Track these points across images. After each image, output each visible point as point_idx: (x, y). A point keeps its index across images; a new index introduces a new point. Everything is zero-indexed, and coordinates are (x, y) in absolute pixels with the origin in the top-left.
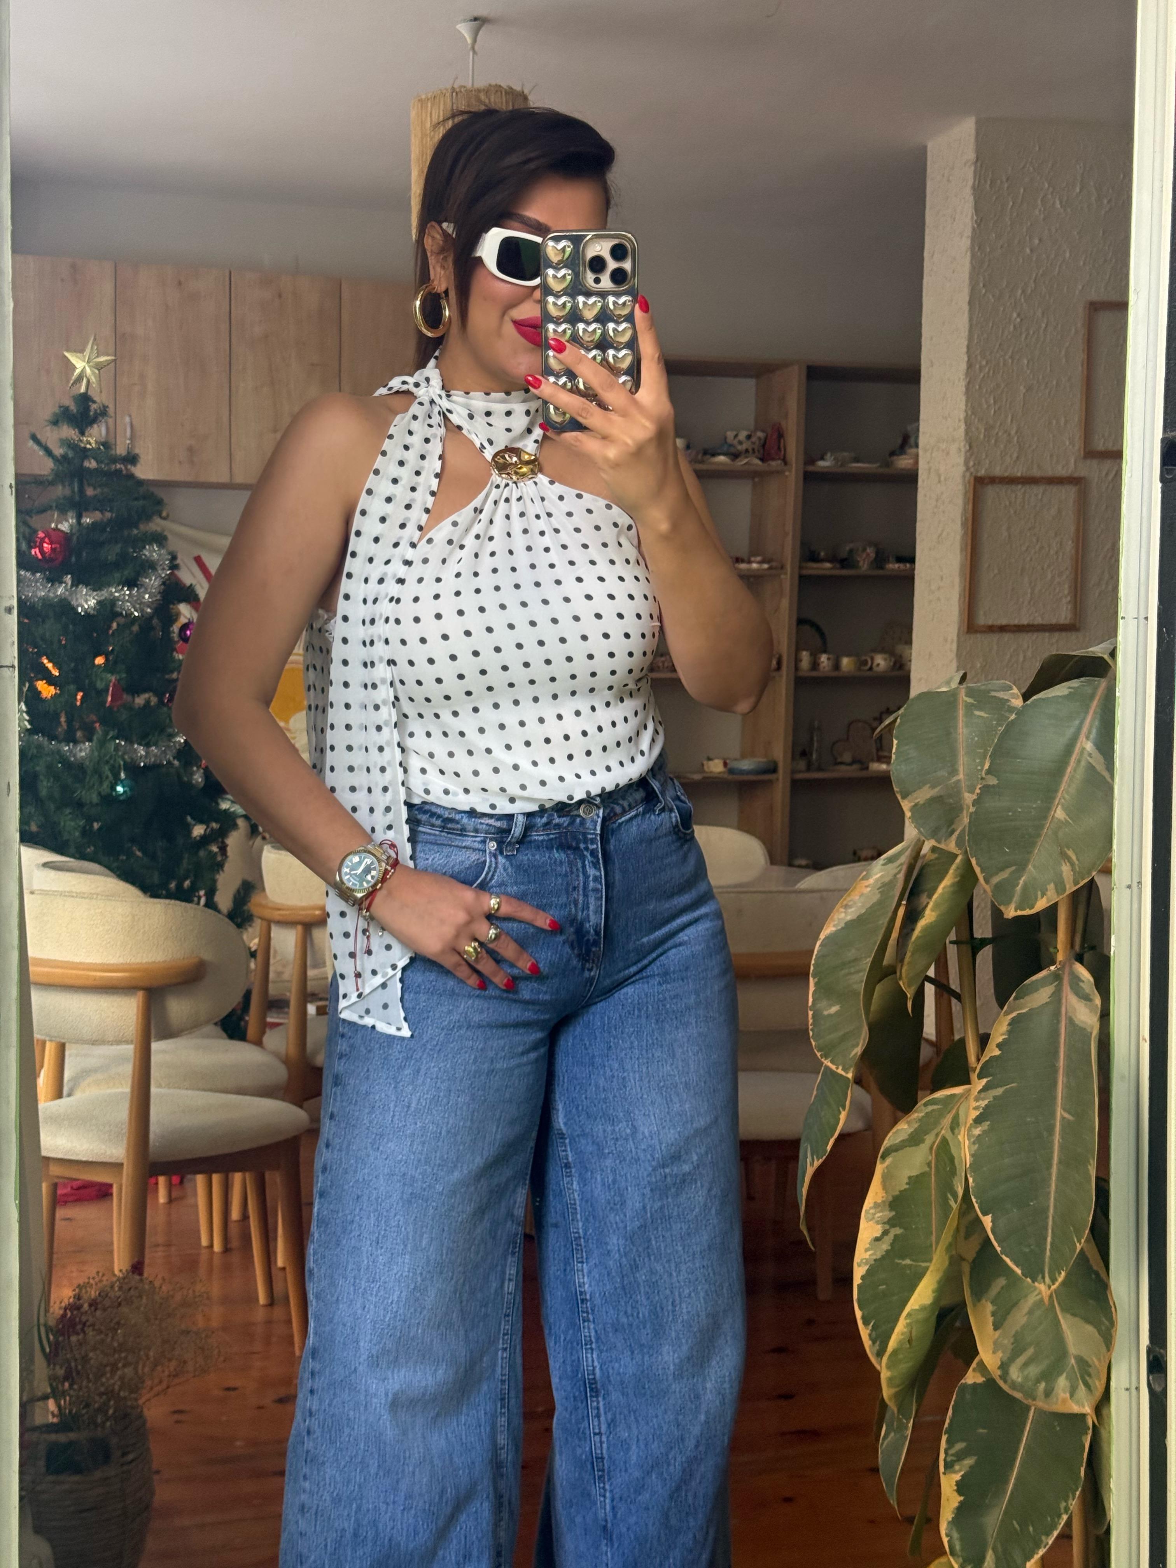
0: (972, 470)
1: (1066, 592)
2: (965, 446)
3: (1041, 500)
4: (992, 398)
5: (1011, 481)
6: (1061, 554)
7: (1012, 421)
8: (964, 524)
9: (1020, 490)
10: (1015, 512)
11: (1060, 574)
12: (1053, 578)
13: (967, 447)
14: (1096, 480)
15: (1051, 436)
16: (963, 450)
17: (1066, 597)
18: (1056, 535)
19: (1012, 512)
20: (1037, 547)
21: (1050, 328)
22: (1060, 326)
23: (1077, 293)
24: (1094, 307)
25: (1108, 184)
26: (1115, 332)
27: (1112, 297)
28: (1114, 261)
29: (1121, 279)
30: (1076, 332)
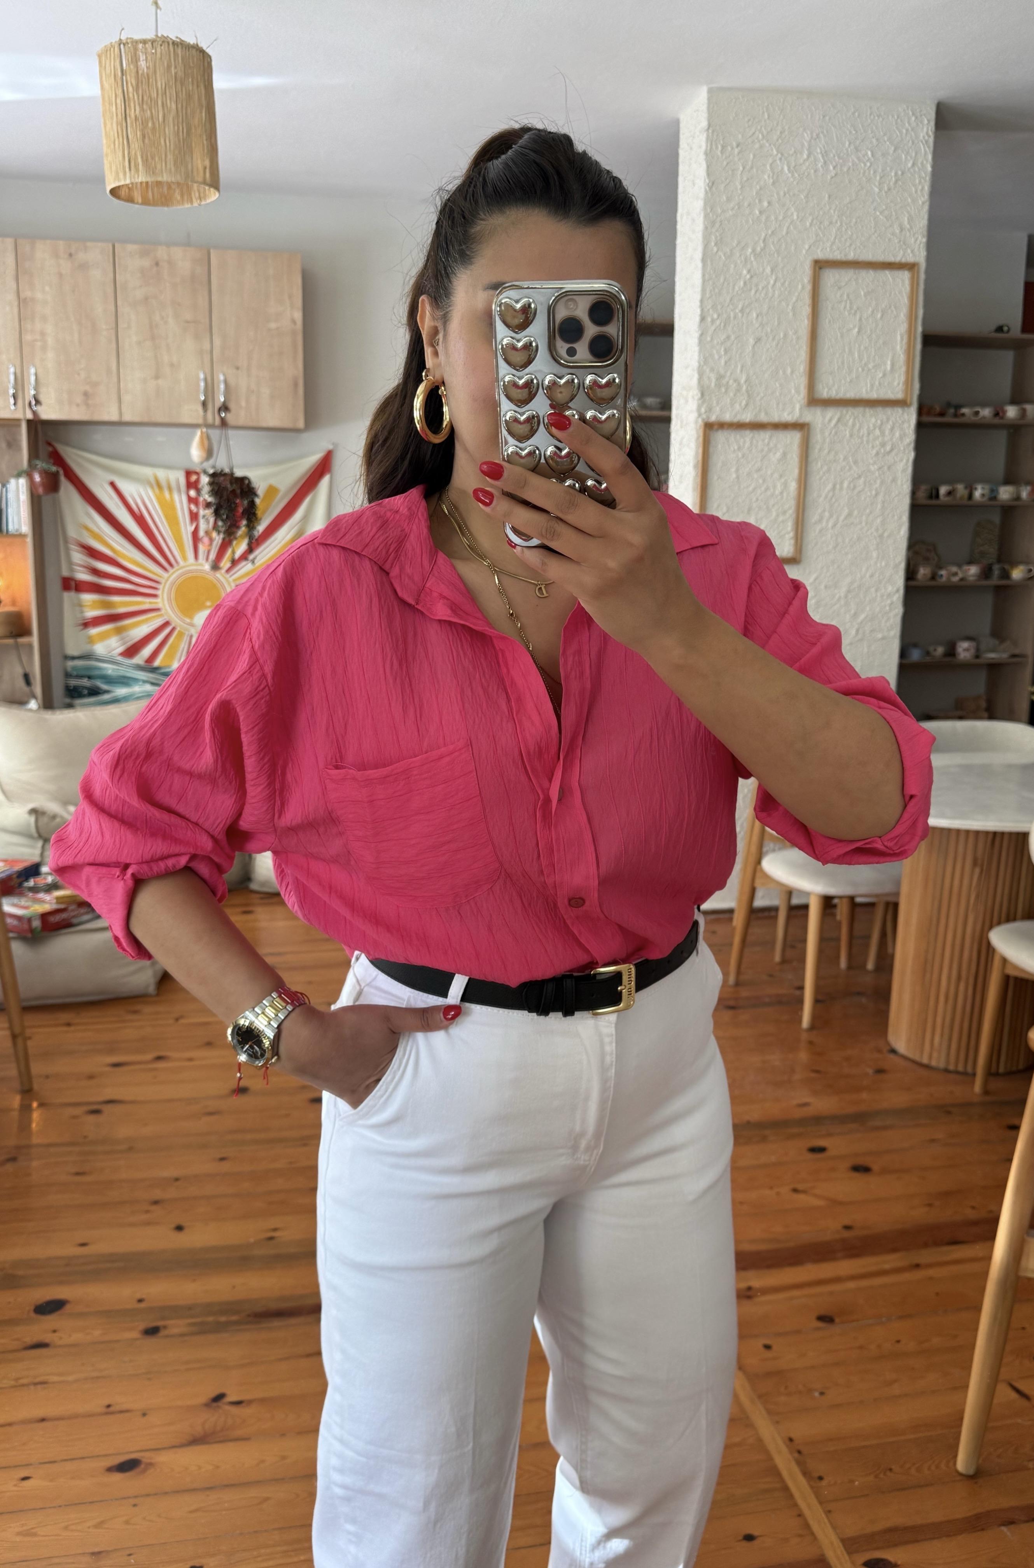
0: (704, 416)
1: (789, 528)
2: (697, 395)
3: (768, 444)
4: (723, 349)
5: (739, 426)
6: (785, 494)
7: (741, 371)
8: (695, 467)
9: (748, 434)
10: (743, 456)
11: (784, 513)
12: (778, 515)
13: (699, 395)
14: (820, 426)
15: (778, 385)
16: (696, 398)
17: (788, 533)
18: (781, 476)
19: (740, 455)
20: (763, 489)
21: (778, 284)
22: (787, 283)
23: (804, 252)
24: (820, 265)
25: (834, 151)
26: (840, 288)
27: (837, 256)
28: (839, 223)
29: (846, 240)
30: (803, 288)
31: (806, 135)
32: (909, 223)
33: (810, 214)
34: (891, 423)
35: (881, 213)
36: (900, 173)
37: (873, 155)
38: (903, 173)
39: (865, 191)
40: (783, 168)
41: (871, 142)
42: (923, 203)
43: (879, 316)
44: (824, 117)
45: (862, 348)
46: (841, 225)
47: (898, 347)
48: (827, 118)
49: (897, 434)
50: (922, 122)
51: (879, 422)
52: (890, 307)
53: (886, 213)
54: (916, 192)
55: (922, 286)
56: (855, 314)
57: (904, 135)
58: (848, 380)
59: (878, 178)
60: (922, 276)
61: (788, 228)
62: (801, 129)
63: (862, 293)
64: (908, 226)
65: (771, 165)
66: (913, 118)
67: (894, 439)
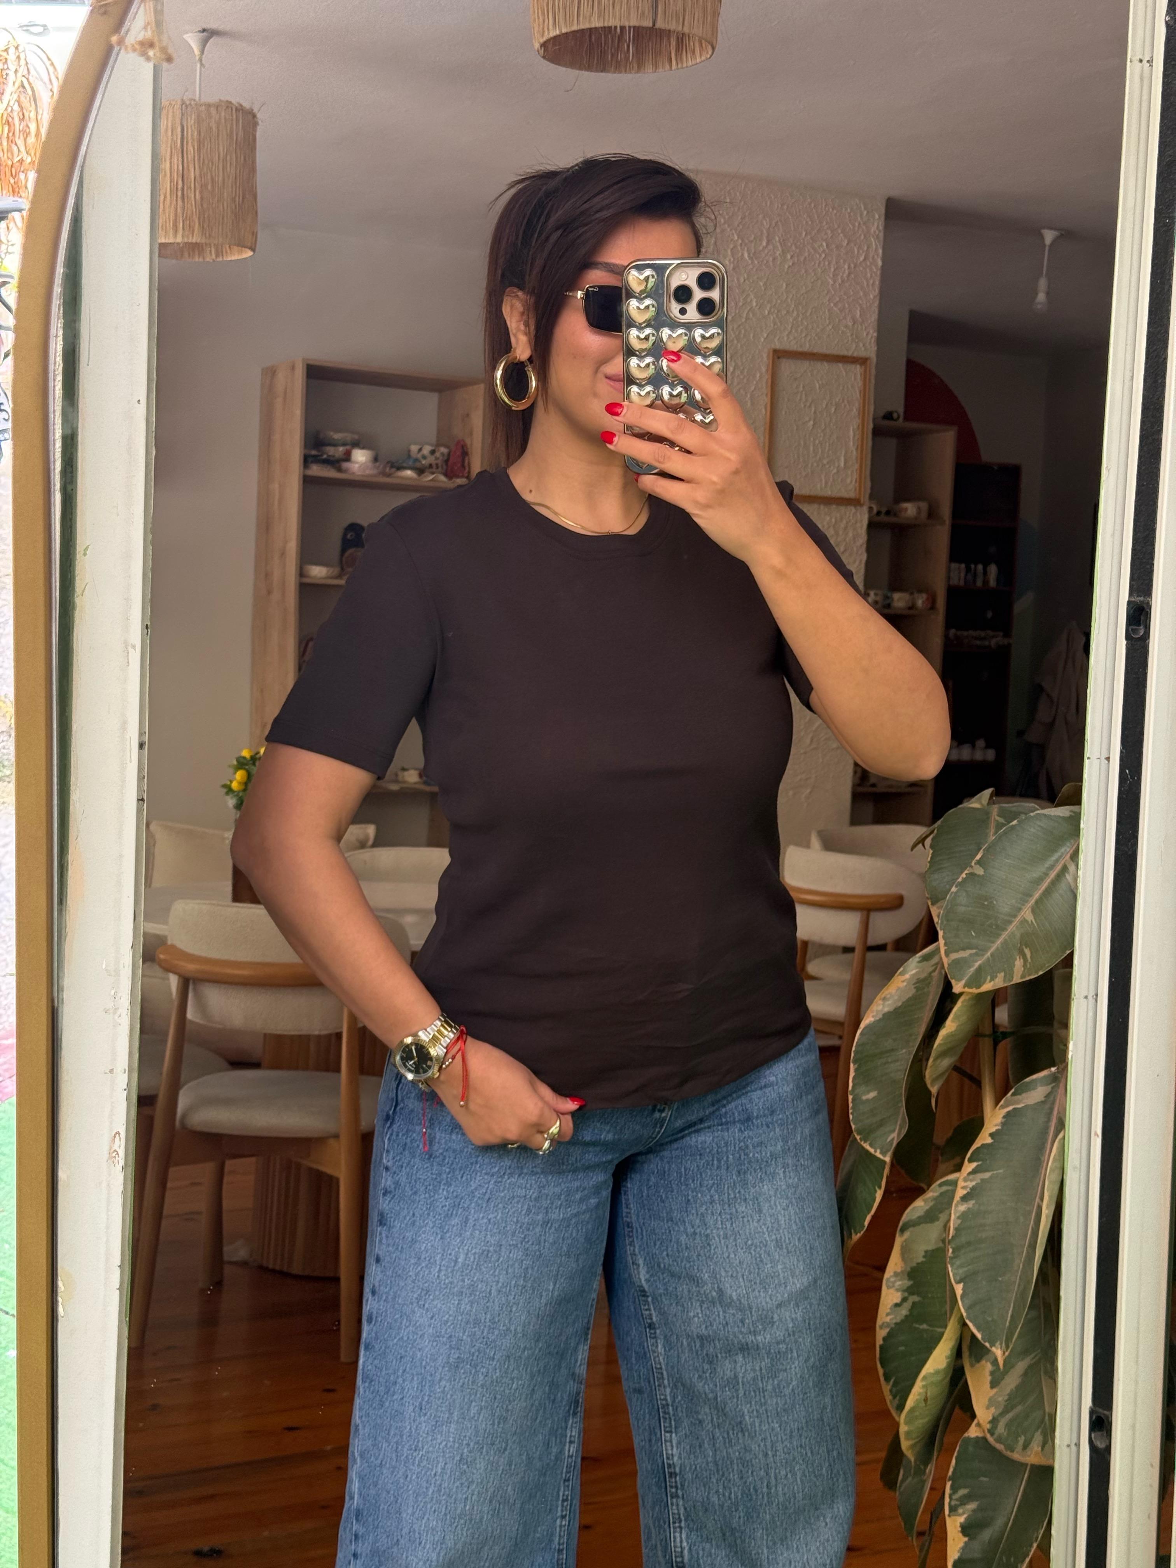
21: (738, 372)
22: (746, 370)
23: (762, 340)
24: (779, 355)
25: (791, 240)
26: (796, 379)
27: (793, 346)
28: (795, 313)
29: (802, 331)
30: (761, 377)
31: (765, 222)
32: (861, 315)
33: (768, 302)
34: (844, 522)
35: (835, 305)
36: (852, 266)
37: (827, 245)
38: (855, 267)
39: (820, 282)
40: (743, 255)
41: (826, 234)
42: (875, 297)
43: (833, 409)
44: (782, 205)
45: (817, 442)
46: (798, 315)
47: (851, 443)
48: (785, 207)
49: (851, 535)
50: (873, 217)
51: (833, 520)
52: (843, 401)
53: (840, 305)
54: (868, 285)
55: (873, 381)
56: (810, 406)
57: (856, 229)
58: (804, 474)
59: (832, 270)
60: (873, 371)
61: (748, 313)
62: (761, 216)
63: (817, 386)
64: (860, 320)
65: (732, 250)
66: (865, 213)
67: (847, 540)
